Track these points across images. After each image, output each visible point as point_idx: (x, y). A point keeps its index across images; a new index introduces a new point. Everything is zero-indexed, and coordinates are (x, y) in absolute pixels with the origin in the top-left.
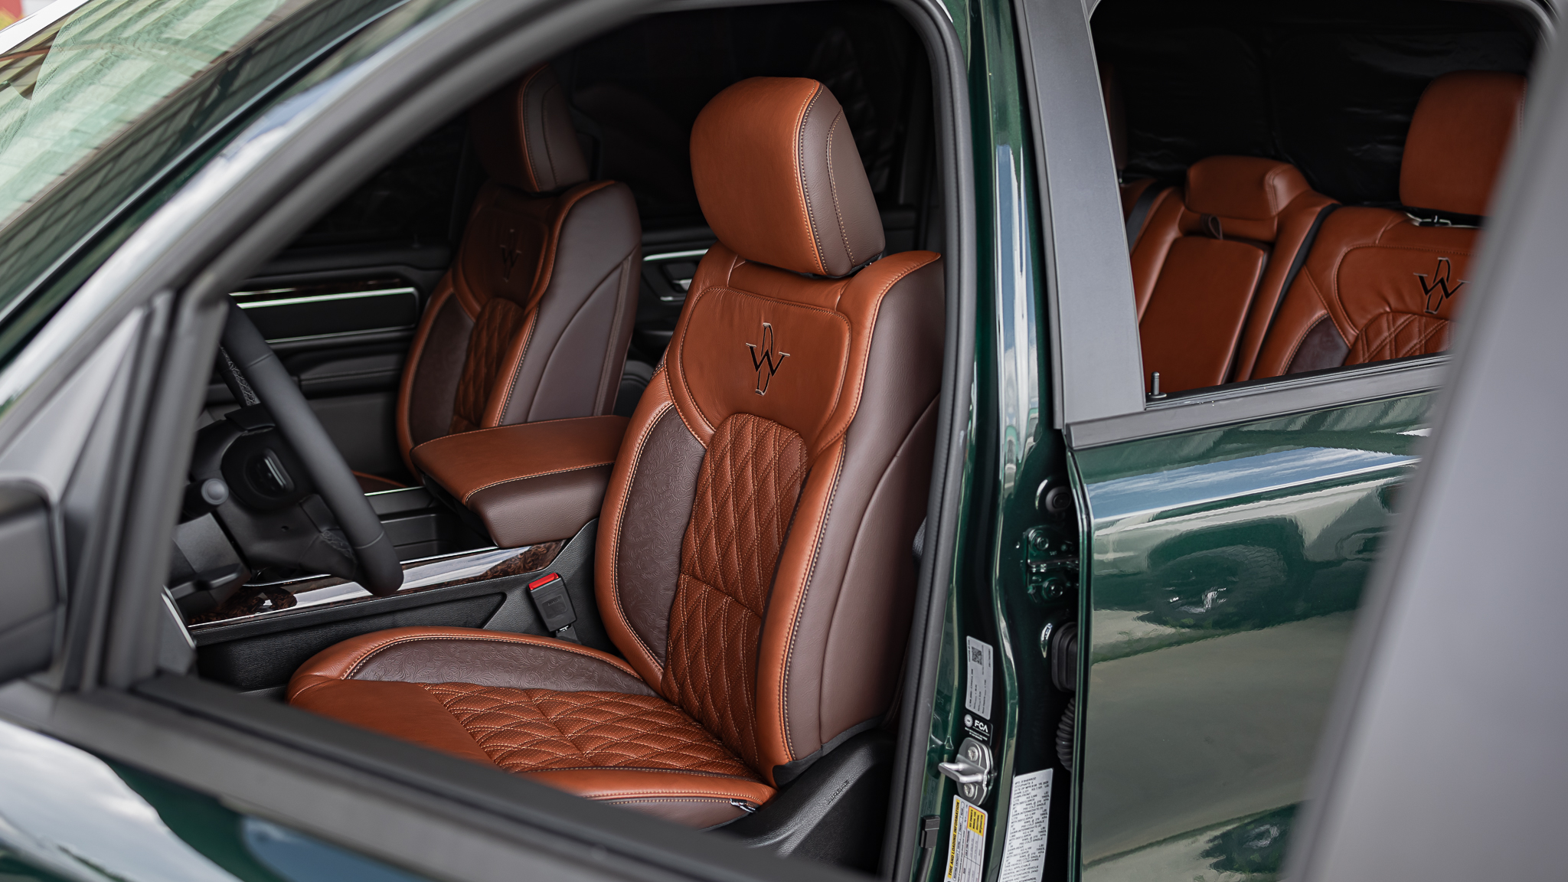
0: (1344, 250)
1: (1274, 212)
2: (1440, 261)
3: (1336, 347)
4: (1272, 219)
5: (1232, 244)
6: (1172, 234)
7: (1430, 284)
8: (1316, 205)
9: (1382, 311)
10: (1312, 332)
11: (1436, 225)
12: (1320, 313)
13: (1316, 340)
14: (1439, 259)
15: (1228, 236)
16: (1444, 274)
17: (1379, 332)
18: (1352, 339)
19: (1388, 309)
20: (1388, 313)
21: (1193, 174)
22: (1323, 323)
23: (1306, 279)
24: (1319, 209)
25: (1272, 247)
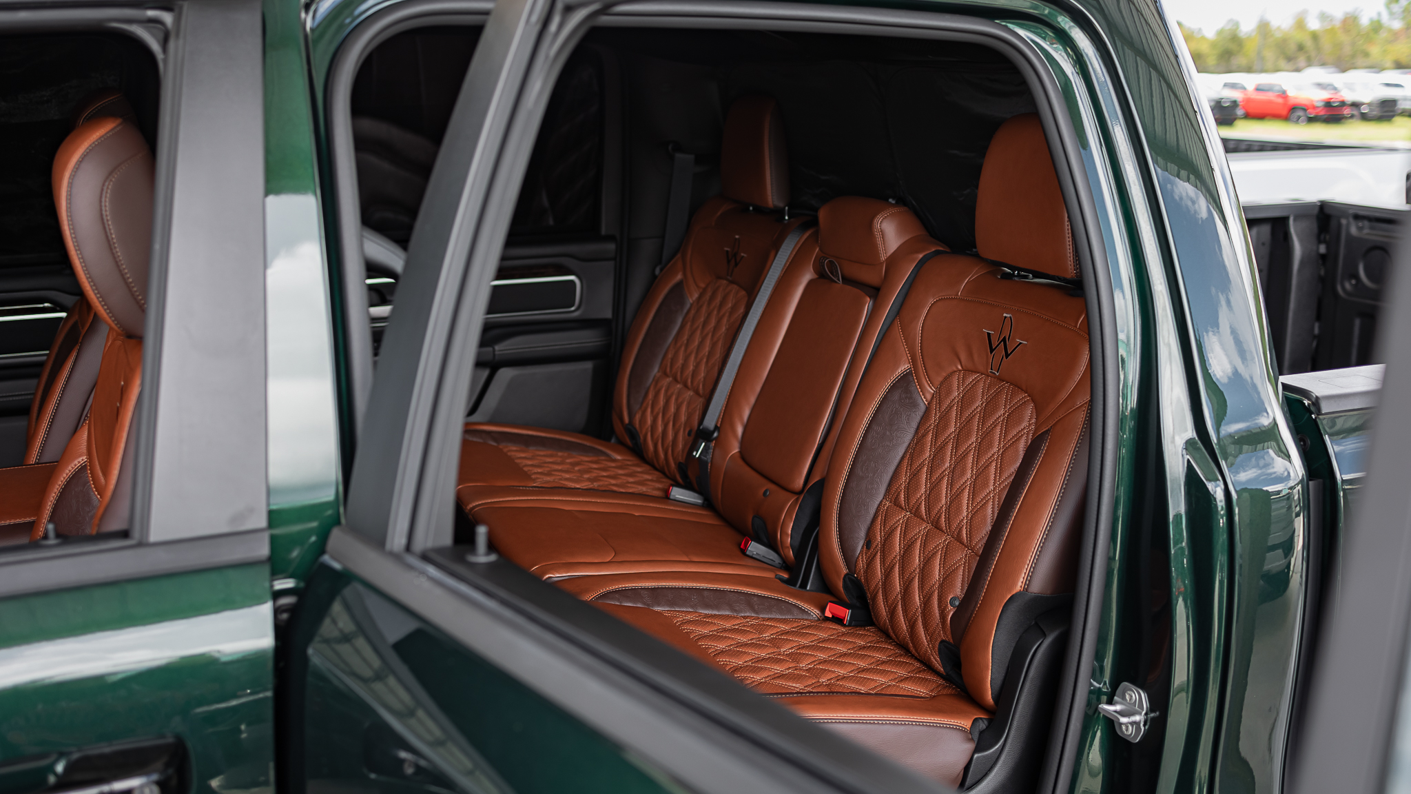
0: (931, 301)
1: (883, 258)
2: (1006, 317)
3: (914, 405)
4: (882, 263)
5: (848, 288)
6: (807, 277)
7: (995, 343)
8: (918, 252)
9: (955, 369)
10: (893, 387)
11: (1016, 279)
12: (904, 367)
13: (896, 396)
14: (1005, 315)
15: (847, 280)
16: (1006, 333)
17: (949, 392)
18: (929, 397)
19: (960, 367)
20: (960, 371)
21: (822, 214)
22: (905, 377)
23: (897, 331)
24: (921, 256)
25: (876, 292)
